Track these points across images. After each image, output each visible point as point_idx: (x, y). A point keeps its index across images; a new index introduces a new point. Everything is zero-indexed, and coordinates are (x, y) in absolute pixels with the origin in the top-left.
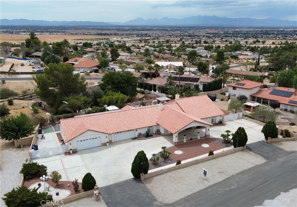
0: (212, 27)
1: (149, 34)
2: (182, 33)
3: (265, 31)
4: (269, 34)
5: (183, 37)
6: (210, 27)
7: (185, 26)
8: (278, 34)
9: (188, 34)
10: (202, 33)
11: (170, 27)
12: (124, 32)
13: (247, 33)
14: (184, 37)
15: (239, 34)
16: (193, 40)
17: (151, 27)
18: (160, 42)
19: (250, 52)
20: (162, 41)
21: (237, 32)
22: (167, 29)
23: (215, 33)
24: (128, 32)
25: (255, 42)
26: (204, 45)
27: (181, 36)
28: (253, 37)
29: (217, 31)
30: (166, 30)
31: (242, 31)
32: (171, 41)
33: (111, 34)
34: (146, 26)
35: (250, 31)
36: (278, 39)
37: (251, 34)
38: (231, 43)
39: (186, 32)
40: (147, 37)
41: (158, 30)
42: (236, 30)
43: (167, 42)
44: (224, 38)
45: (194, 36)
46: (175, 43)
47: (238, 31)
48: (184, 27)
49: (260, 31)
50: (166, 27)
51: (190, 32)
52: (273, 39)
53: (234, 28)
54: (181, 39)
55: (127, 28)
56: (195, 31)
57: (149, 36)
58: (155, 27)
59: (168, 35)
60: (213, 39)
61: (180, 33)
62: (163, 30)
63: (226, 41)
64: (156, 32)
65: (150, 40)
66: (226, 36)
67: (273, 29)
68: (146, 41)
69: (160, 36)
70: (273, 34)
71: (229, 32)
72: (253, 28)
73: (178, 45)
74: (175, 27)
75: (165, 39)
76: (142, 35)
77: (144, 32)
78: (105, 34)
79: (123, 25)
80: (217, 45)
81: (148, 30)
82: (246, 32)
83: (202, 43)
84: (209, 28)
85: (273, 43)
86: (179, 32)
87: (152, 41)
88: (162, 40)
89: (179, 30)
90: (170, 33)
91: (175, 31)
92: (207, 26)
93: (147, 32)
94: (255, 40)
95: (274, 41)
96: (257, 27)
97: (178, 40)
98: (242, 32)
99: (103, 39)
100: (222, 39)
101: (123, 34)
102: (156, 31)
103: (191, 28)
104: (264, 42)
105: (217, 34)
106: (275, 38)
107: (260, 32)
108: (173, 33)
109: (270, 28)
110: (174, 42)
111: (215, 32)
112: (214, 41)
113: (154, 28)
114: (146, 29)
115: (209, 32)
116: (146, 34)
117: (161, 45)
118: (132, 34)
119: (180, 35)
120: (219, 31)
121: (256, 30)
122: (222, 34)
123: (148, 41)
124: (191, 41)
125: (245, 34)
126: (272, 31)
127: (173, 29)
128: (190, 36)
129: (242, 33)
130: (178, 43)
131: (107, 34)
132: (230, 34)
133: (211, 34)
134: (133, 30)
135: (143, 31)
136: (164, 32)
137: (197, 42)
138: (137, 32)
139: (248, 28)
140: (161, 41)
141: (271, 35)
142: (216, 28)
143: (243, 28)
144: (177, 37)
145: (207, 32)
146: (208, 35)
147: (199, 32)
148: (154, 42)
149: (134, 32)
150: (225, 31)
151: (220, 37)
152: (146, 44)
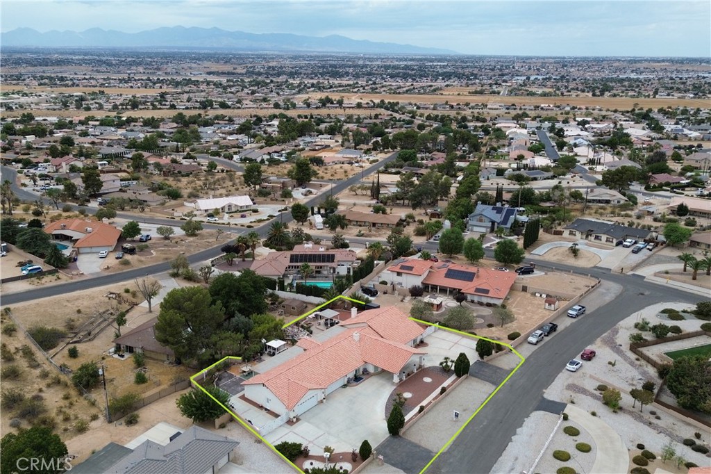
2: (150, 71)
3: (331, 66)
7: (151, 51)
10: (198, 71)
17: (62, 54)
21: (274, 68)
22: (107, 60)
23: (229, 73)
30: (108, 64)
31: (285, 67)
37: (305, 74)
39: (158, 70)
41: (86, 64)
42: (271, 65)
47: (276, 67)
49: (320, 67)
50: (104, 56)
53: (265, 58)
56: (180, 67)
60: (234, 93)
62: (99, 62)
71: (257, 70)
77: (51, 71)
81: (59, 63)
82: (294, 70)
84: (208, 57)
86: (141, 70)
89: (139, 64)
90: (119, 72)
91: (131, 65)
96: (311, 57)
98: (284, 69)
100: (252, 93)
102: (80, 64)
103: (167, 58)
105: (233, 74)
107: (321, 71)
108: (129, 72)
109: (338, 59)
111: (226, 68)
113: (74, 58)
114: (51, 61)
115: (212, 70)
116: (63, 78)
120: (234, 66)
121: (312, 62)
122: (243, 74)
125: (292, 75)
126: (344, 66)
127: (124, 61)
129: (284, 73)
133: (218, 74)
134: (17, 63)
135: (47, 65)
136: (104, 68)
139: (295, 59)
142: (226, 59)
145: (208, 70)
147: (190, 68)
150: (247, 67)
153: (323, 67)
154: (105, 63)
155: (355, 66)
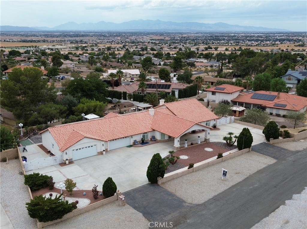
0: (157, 32)
1: (85, 40)
2: (123, 39)
3: (215, 36)
4: (220, 40)
5: (125, 44)
6: (154, 32)
7: (126, 31)
8: (230, 40)
9: (130, 40)
10: (146, 39)
11: (109, 33)
12: (55, 39)
13: (196, 39)
14: (127, 44)
15: (187, 40)
16: (138, 46)
17: (85, 32)
18: (100, 50)
19: (204, 59)
20: (103, 49)
23: (161, 40)
24: (58, 39)
25: (206, 49)
26: (152, 52)
27: (123, 43)
28: (203, 43)
29: (162, 38)
31: (190, 37)
32: (112, 49)
33: (39, 41)
34: (80, 32)
35: (199, 37)
36: (231, 46)
38: (180, 49)
39: (127, 38)
40: (82, 43)
41: (95, 36)
42: (183, 36)
43: (109, 49)
44: (172, 45)
45: (138, 42)
46: (118, 50)
47: (186, 37)
48: (124, 33)
49: (209, 37)
50: (104, 33)
51: (132, 39)
52: (225, 46)
53: (181, 33)
54: (124, 46)
55: (57, 34)
56: (138, 37)
57: (86, 43)
58: (91, 32)
59: (107, 42)
60: (160, 46)
61: (121, 39)
62: (101, 36)
63: (175, 48)
64: (93, 38)
65: (88, 47)
66: (174, 43)
67: (223, 34)
68: (83, 48)
69: (98, 43)
70: (224, 40)
71: (176, 38)
72: (201, 33)
73: (122, 53)
74: (114, 33)
75: (105, 46)
76: (77, 42)
77: (78, 39)
78: (31, 41)
79: (52, 30)
80: (166, 52)
81: (83, 36)
83: (148, 50)
84: (152, 34)
85: (227, 50)
86: (119, 38)
87: (90, 48)
88: (101, 46)
89: (119, 36)
90: (109, 40)
91: (115, 36)
92: (151, 31)
93: (81, 38)
94: (207, 46)
95: (227, 47)
97: (120, 47)
99: (30, 47)
100: (170, 45)
101: (53, 41)
102: (92, 36)
103: (133, 34)
104: (216, 49)
105: (163, 40)
106: (227, 45)
108: (113, 39)
109: (220, 33)
110: (116, 49)
111: (160, 38)
112: (162, 48)
113: (90, 34)
114: (80, 35)
115: (153, 38)
116: (82, 41)
117: (103, 53)
118: (65, 41)
119: (121, 42)
120: (165, 37)
121: (205, 35)
122: (168, 40)
123: (85, 48)
124: (136, 48)
125: (193, 40)
126: (223, 36)
127: (112, 35)
128: (133, 42)
129: (190, 39)
130: (121, 51)
131: (35, 41)
132: (177, 40)
133: (156, 40)
134: (65, 36)
135: (77, 37)
137: (143, 50)
138: (70, 38)
139: (196, 33)
140: (101, 48)
141: (221, 40)
142: (161, 34)
143: (190, 33)
144: (118, 44)
145: (151, 38)
146: (153, 41)
147: (143, 38)
148: (93, 50)
149: (66, 39)
150: (171, 37)
151: (168, 44)
152: (84, 51)
153: (211, 37)
154: (103, 36)
155: (229, 36)
